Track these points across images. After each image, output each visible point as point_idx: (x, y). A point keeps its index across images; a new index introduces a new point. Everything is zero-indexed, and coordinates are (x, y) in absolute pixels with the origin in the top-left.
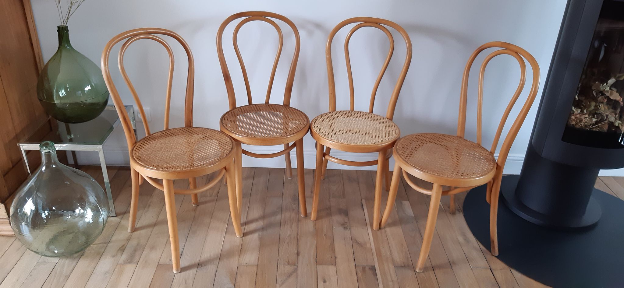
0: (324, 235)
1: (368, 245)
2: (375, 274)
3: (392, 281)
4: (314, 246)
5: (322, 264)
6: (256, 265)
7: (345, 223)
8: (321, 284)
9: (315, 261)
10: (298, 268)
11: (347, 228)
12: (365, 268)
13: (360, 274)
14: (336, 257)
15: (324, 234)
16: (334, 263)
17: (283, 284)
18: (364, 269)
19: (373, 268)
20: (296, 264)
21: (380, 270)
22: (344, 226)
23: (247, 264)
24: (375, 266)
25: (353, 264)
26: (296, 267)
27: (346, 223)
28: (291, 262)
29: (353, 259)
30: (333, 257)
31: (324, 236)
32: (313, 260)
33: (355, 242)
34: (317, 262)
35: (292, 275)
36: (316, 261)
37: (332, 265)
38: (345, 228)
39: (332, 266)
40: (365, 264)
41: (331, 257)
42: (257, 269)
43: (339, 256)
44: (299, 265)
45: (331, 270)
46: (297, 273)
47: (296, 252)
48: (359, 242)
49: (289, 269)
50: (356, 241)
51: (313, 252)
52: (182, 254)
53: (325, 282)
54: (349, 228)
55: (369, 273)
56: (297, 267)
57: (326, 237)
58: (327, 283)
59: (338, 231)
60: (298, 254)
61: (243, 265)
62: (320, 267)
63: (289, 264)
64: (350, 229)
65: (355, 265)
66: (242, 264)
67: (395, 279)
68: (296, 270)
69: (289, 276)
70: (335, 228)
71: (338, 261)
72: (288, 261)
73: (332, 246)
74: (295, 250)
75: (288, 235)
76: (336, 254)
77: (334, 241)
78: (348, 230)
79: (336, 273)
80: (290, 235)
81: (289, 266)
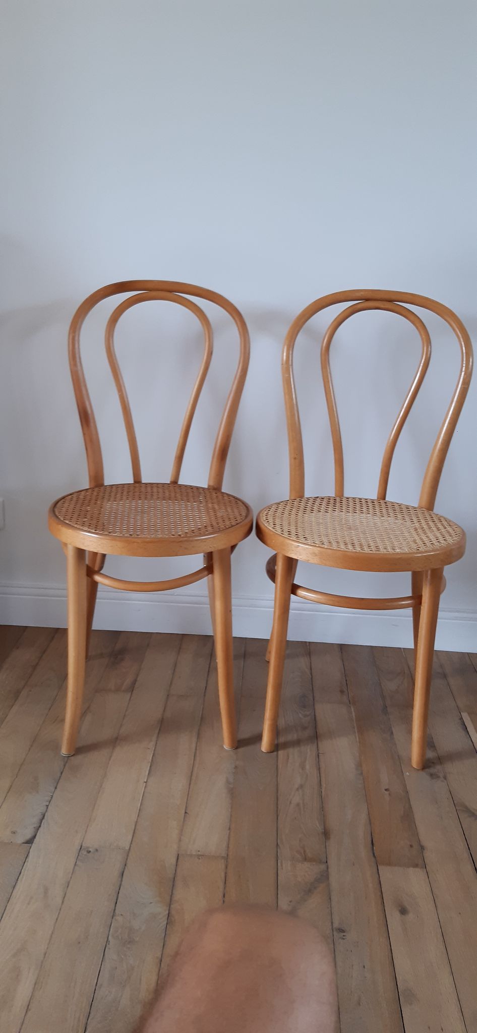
0: (386, 790)
4: (363, 817)
5: (389, 864)
6: (223, 857)
7: (432, 765)
8: (394, 917)
9: (371, 854)
10: (330, 870)
11: (439, 777)
14: (422, 848)
15: (386, 788)
16: (419, 861)
20: (323, 860)
22: (433, 769)
23: (199, 853)
26: (323, 867)
27: (433, 763)
28: (309, 855)
29: (466, 855)
30: (414, 846)
31: (387, 793)
32: (364, 852)
33: (464, 810)
34: (377, 858)
35: (315, 888)
36: (374, 854)
37: (416, 866)
38: (431, 775)
39: (417, 869)
41: (411, 846)
42: (226, 867)
43: (428, 844)
44: (332, 862)
45: (416, 879)
46: (328, 885)
47: (319, 827)
48: (472, 810)
49: (307, 872)
50: (466, 807)
51: (362, 834)
52: (43, 818)
53: (403, 911)
56: (328, 868)
57: (389, 794)
58: (411, 916)
59: (416, 782)
60: (326, 834)
61: (191, 855)
62: (386, 873)
63: (306, 859)
64: (445, 778)
66: (189, 853)
68: (324, 877)
69: (309, 890)
70: (408, 774)
71: (430, 856)
72: (302, 852)
73: (408, 817)
74: (318, 825)
75: (296, 786)
76: (421, 838)
77: (410, 807)
78: (442, 781)
79: (429, 889)
80: (301, 786)
81: (307, 865)
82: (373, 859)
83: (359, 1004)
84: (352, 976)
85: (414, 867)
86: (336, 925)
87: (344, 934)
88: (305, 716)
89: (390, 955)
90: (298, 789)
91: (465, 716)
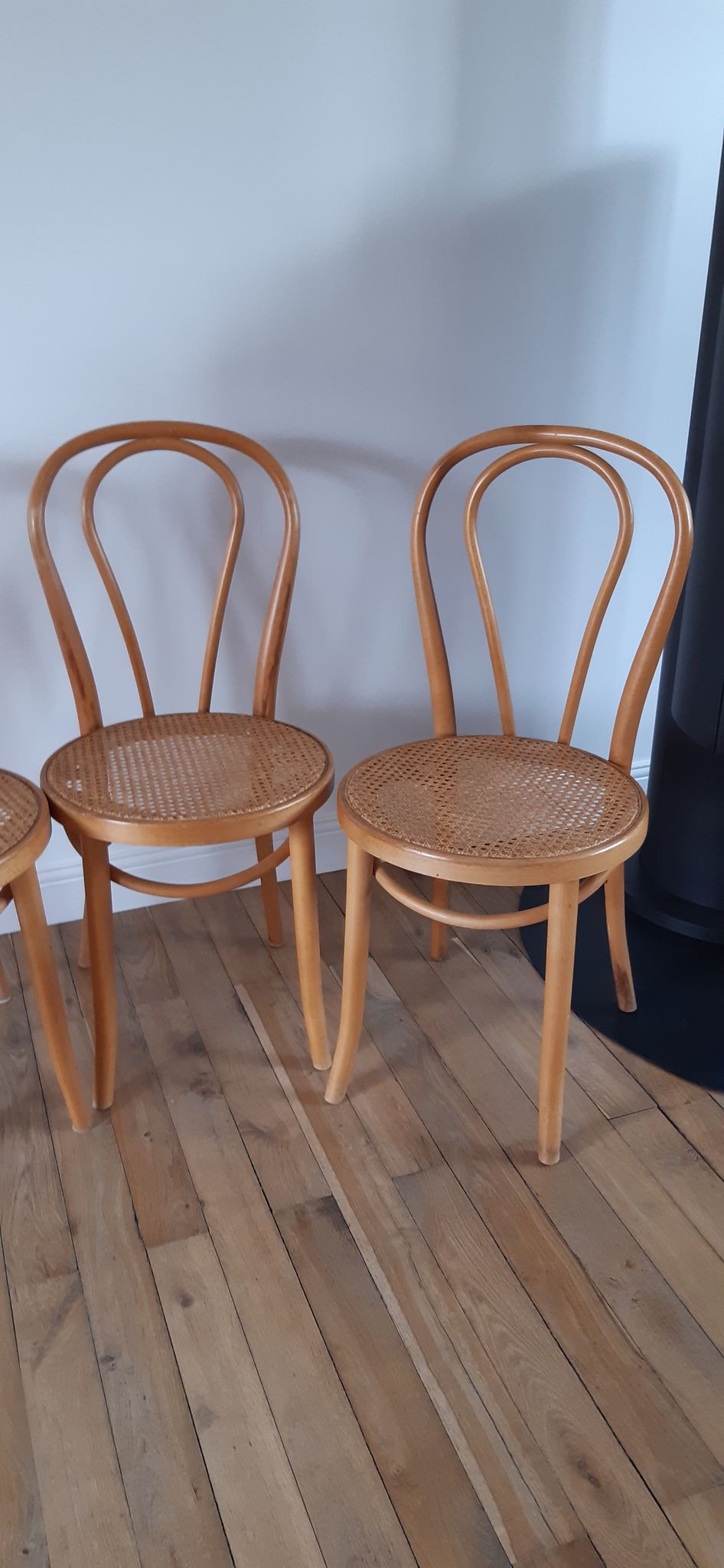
0: (145, 1135)
1: (293, 1132)
2: (342, 1224)
3: (400, 1231)
4: (120, 1187)
5: (162, 1242)
7: (203, 1077)
8: (175, 1316)
9: (137, 1235)
10: (83, 1280)
11: (213, 1093)
12: (304, 1212)
13: (294, 1242)
14: (202, 1203)
15: (145, 1132)
16: (199, 1225)
17: (41, 1354)
18: (300, 1213)
19: (329, 1205)
20: (72, 1268)
21: (352, 1205)
22: (204, 1087)
24: (332, 1196)
25: (263, 1210)
26: (74, 1277)
27: (205, 1074)
28: (53, 1267)
30: (191, 1205)
31: (147, 1139)
32: (126, 1236)
33: (248, 1130)
34: (144, 1242)
35: (66, 1312)
36: (139, 1234)
37: (196, 1232)
38: (204, 1093)
39: (197, 1237)
40: (300, 1200)
41: (187, 1206)
43: (209, 1195)
44: (85, 1268)
45: (197, 1252)
46: (84, 1300)
47: (61, 1221)
48: (261, 1128)
49: (50, 1292)
50: (251, 1125)
51: (120, 1209)
53: (186, 1302)
54: (216, 1089)
55: (321, 1224)
56: (80, 1275)
57: (151, 1140)
58: (196, 1305)
59: (185, 1107)
60: (72, 1228)
62: (158, 1255)
63: (48, 1274)
64: (222, 1092)
65: (271, 1211)
67: (406, 1224)
68: (78, 1289)
69: (58, 1318)
70: (173, 1101)
71: (212, 1211)
72: (42, 1265)
73: (180, 1168)
74: (59, 1219)
75: (21, 1169)
76: (199, 1188)
77: (181, 1150)
78: (218, 1098)
79: (215, 1259)
80: (29, 1168)
81: (50, 1282)
82: (139, 1242)
83: (145, 1450)
84: (131, 1418)
85: (194, 1235)
86: (101, 1354)
87: (114, 1362)
88: (20, 1056)
89: (176, 1367)
90: (23, 1174)
91: (241, 990)
